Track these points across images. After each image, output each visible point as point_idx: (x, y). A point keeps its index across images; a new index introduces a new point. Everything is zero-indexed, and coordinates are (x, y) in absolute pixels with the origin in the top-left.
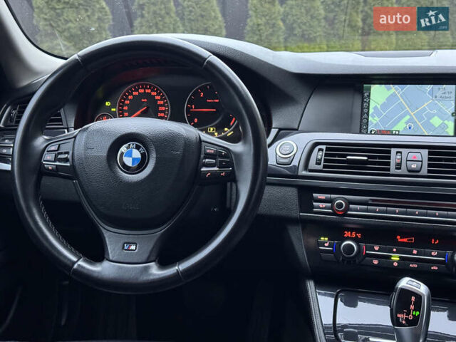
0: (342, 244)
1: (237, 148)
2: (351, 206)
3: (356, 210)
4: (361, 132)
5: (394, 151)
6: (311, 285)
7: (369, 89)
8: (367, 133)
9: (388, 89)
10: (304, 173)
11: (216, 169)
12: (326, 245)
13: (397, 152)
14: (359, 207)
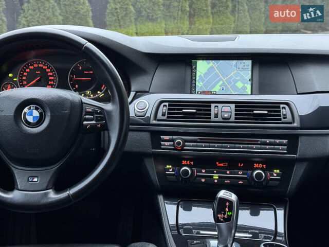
0: (180, 169)
1: (108, 107)
2: (186, 143)
3: (189, 146)
4: (191, 93)
5: (213, 105)
6: (161, 198)
7: (196, 63)
8: (195, 93)
9: (208, 63)
10: (155, 122)
11: (94, 122)
12: (171, 170)
13: (215, 106)
14: (191, 144)
